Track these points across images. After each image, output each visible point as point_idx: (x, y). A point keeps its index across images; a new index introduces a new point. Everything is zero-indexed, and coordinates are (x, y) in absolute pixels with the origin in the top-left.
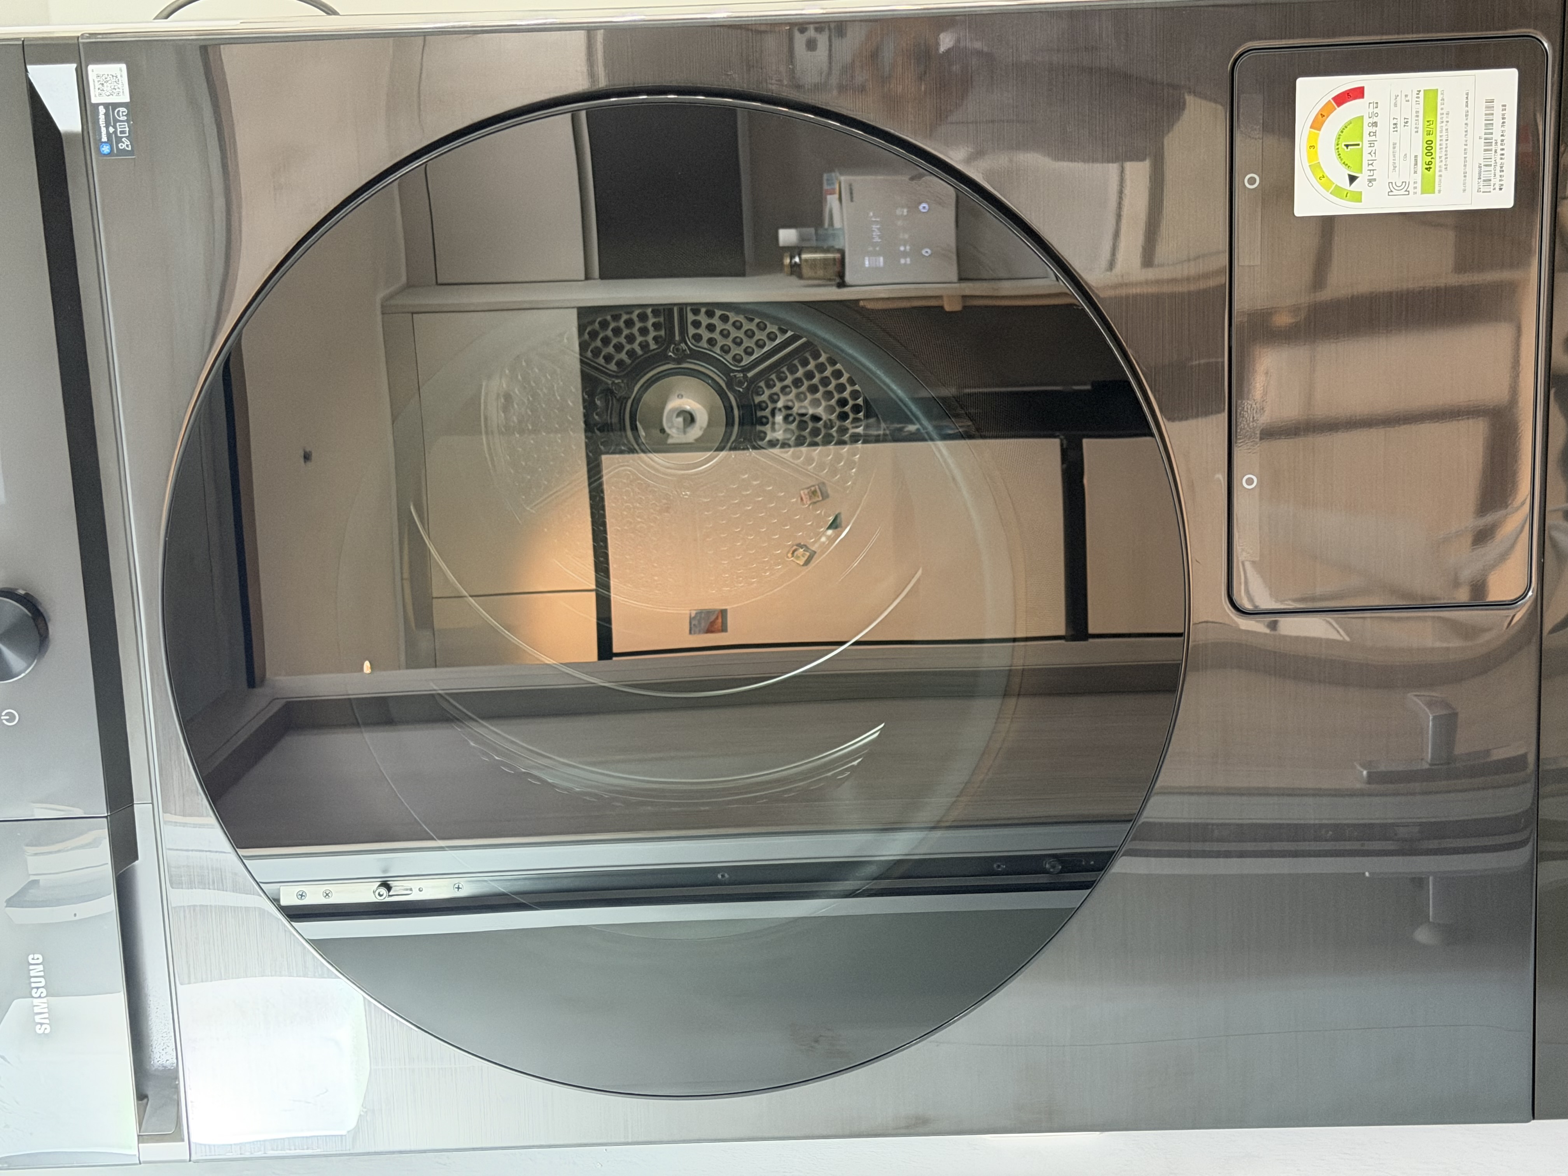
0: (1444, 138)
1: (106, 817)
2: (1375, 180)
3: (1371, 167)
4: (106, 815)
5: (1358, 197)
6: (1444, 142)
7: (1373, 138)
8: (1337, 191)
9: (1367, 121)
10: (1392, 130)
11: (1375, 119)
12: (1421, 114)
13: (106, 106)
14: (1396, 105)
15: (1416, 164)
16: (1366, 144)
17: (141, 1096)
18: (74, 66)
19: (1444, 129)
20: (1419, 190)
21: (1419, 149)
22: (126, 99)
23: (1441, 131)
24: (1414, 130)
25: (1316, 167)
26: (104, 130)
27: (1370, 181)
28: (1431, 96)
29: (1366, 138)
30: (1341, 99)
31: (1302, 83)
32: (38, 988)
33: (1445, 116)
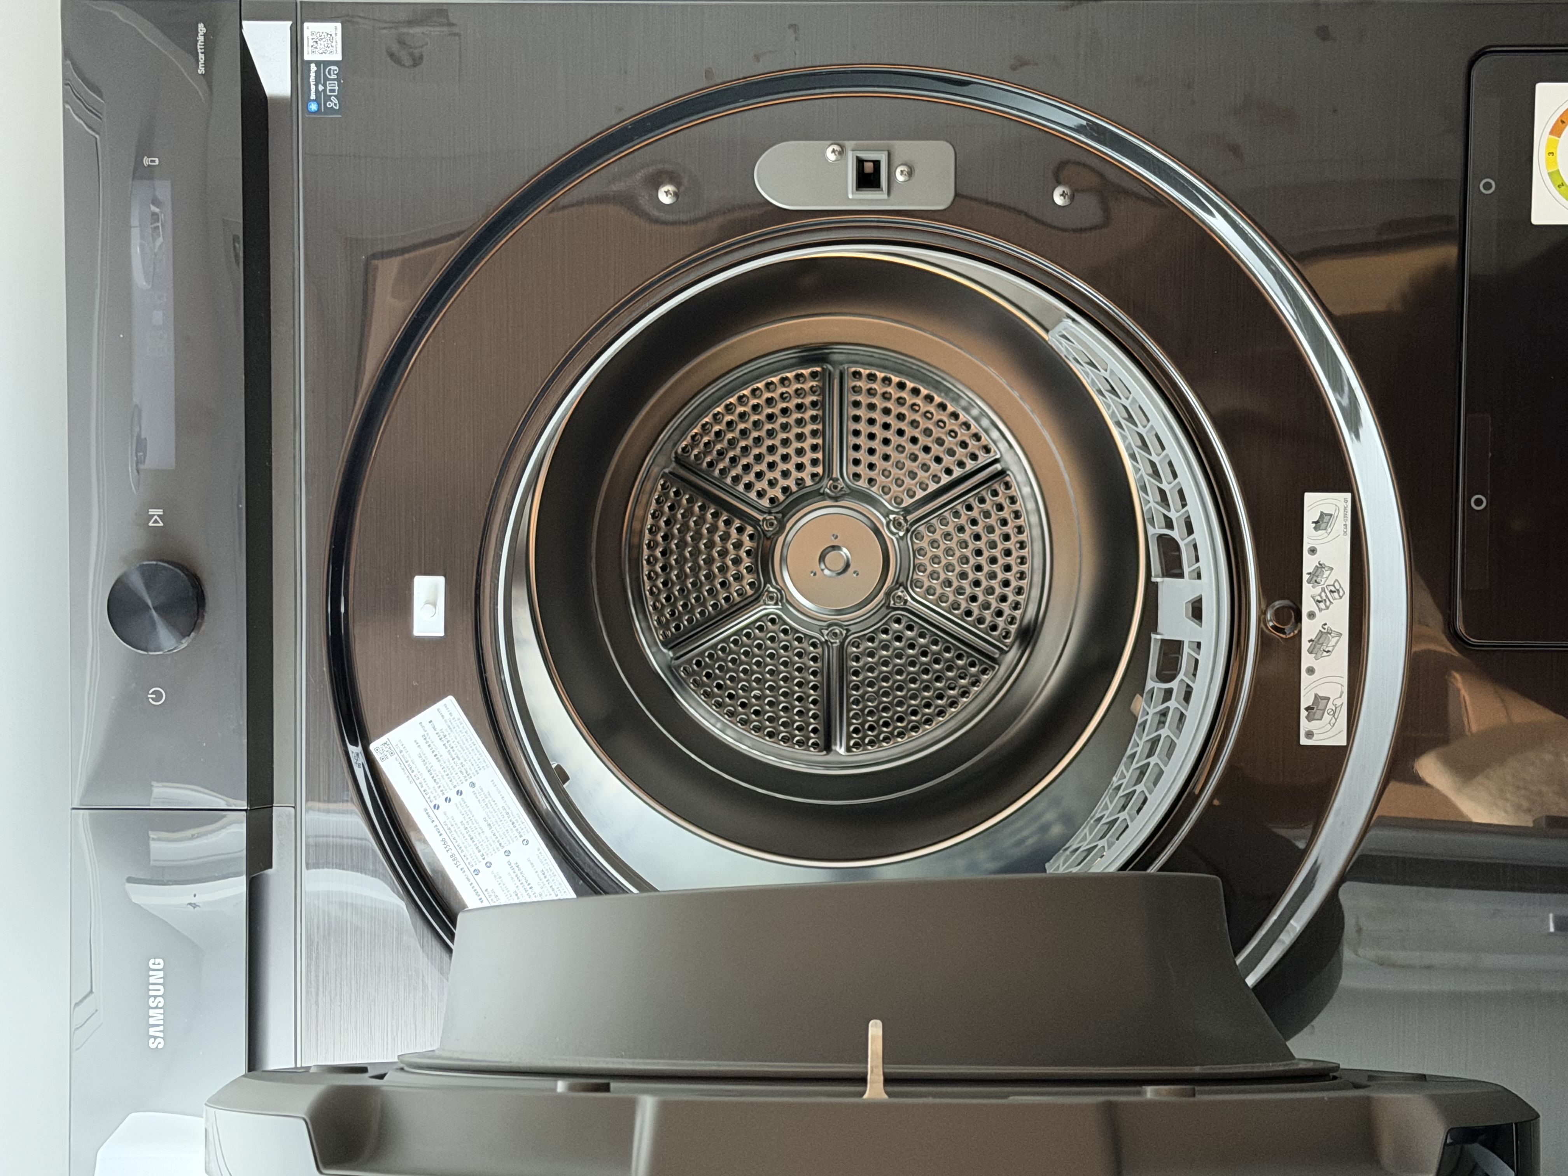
1: (244, 810)
4: (246, 808)
13: (318, 63)
22: (339, 57)
25: (1554, 174)
26: (313, 88)
31: (1542, 89)
32: (155, 997)
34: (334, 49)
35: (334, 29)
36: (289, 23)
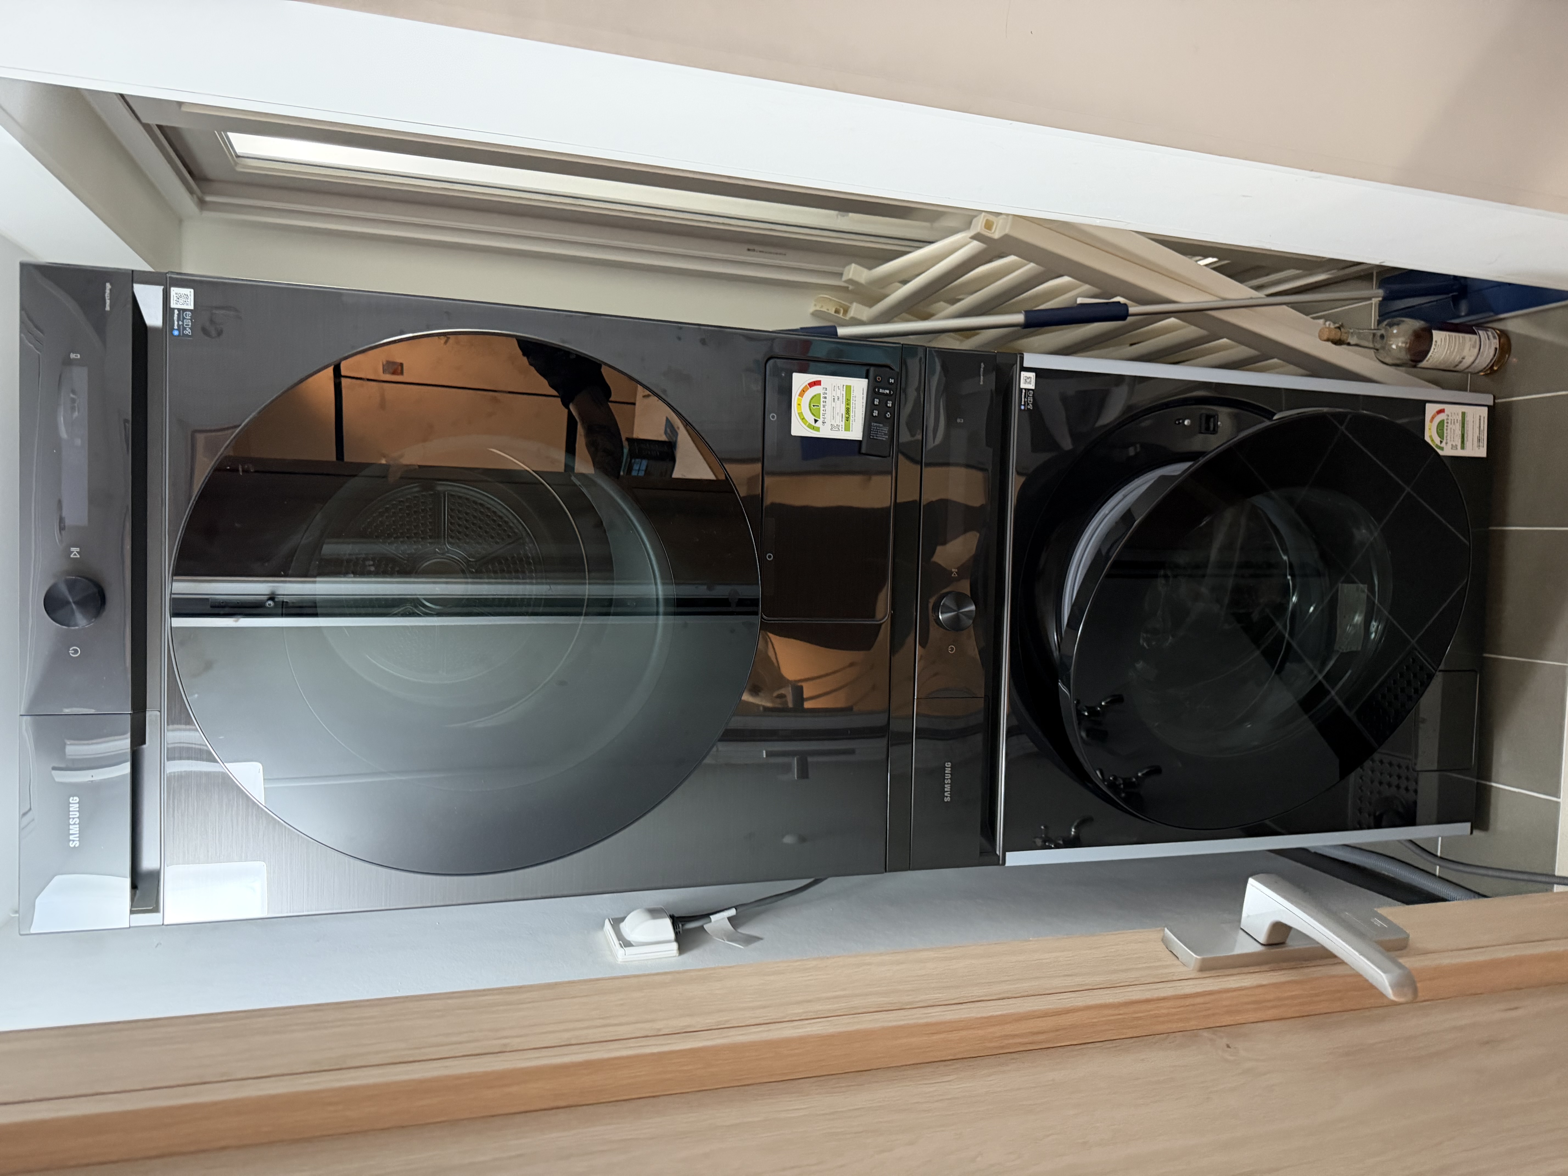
16: (822, 406)
29: (822, 403)
31: (795, 375)
35: (190, 292)
36: (162, 287)
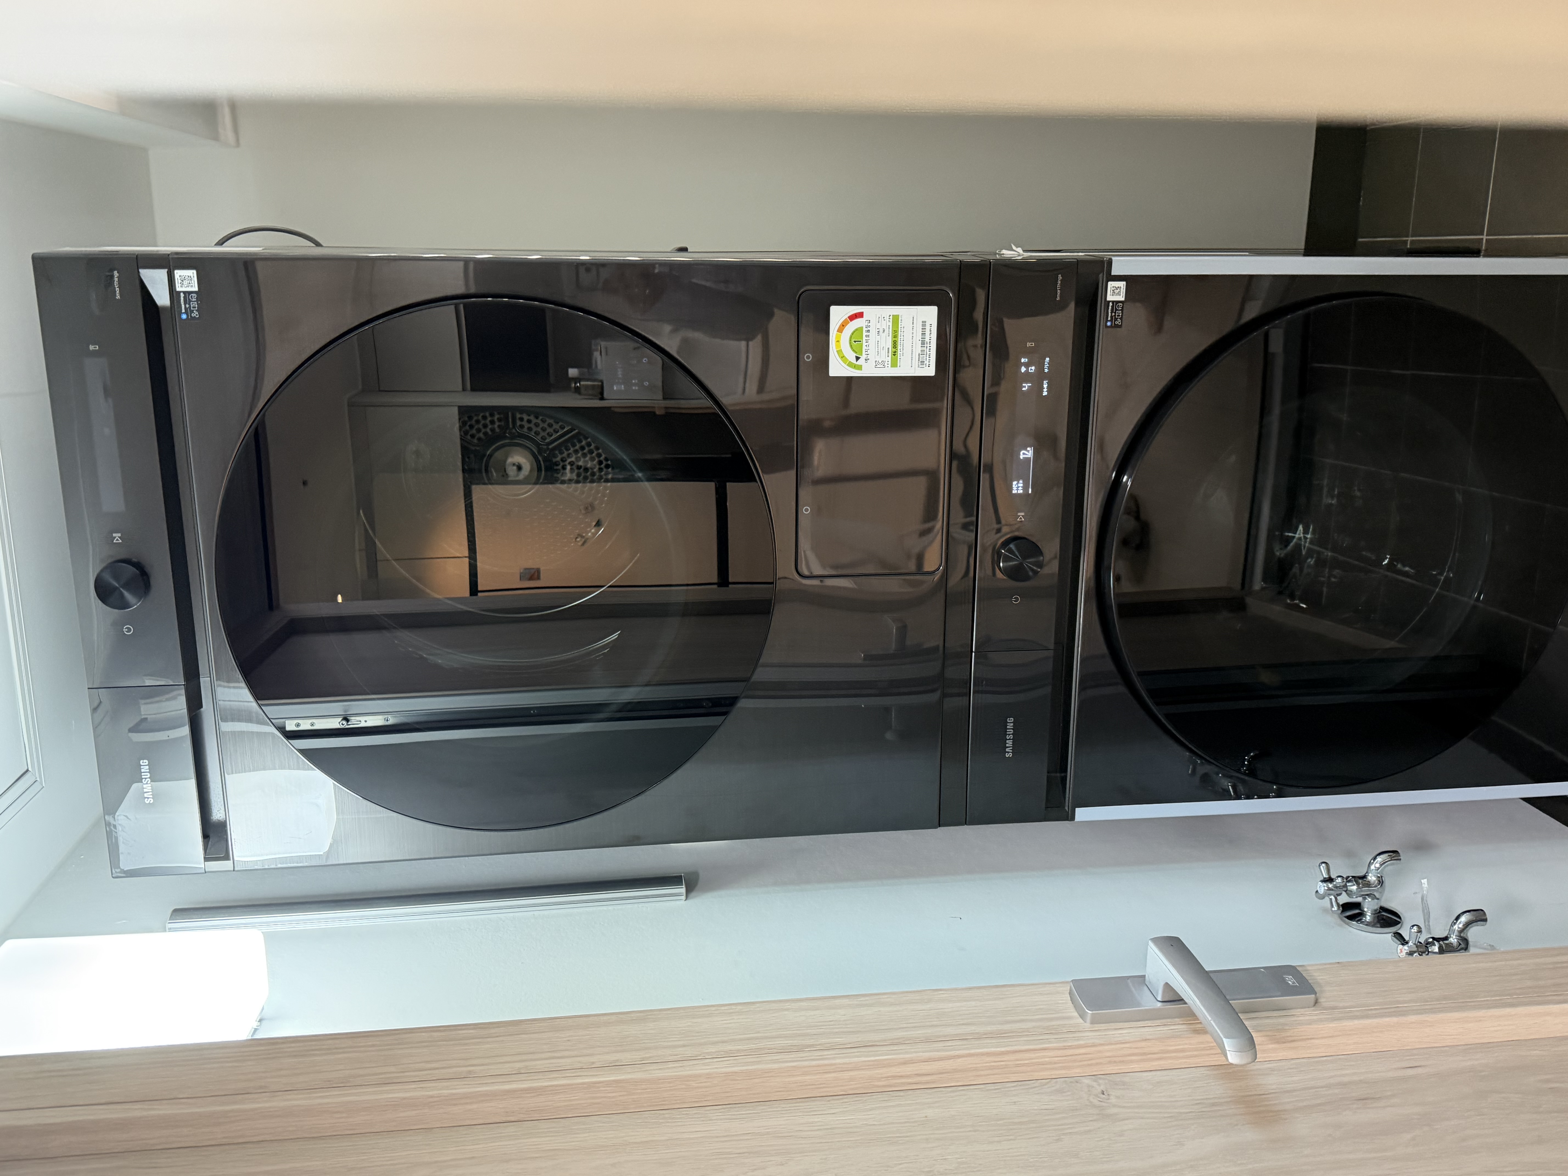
0: (902, 340)
1: (184, 685)
2: (869, 359)
3: (867, 353)
4: (184, 684)
5: (860, 368)
6: (902, 342)
7: (867, 338)
8: (850, 364)
9: (865, 329)
10: (877, 334)
11: (869, 329)
12: (891, 327)
13: (184, 292)
14: (879, 322)
15: (888, 352)
17: (206, 836)
18: (166, 270)
19: (902, 335)
20: (890, 366)
21: (890, 345)
22: (196, 289)
23: (901, 336)
24: (887, 335)
25: (839, 352)
26: (183, 306)
27: (866, 360)
28: (896, 319)
30: (853, 317)
32: (146, 778)
33: (902, 328)
34: (193, 284)
